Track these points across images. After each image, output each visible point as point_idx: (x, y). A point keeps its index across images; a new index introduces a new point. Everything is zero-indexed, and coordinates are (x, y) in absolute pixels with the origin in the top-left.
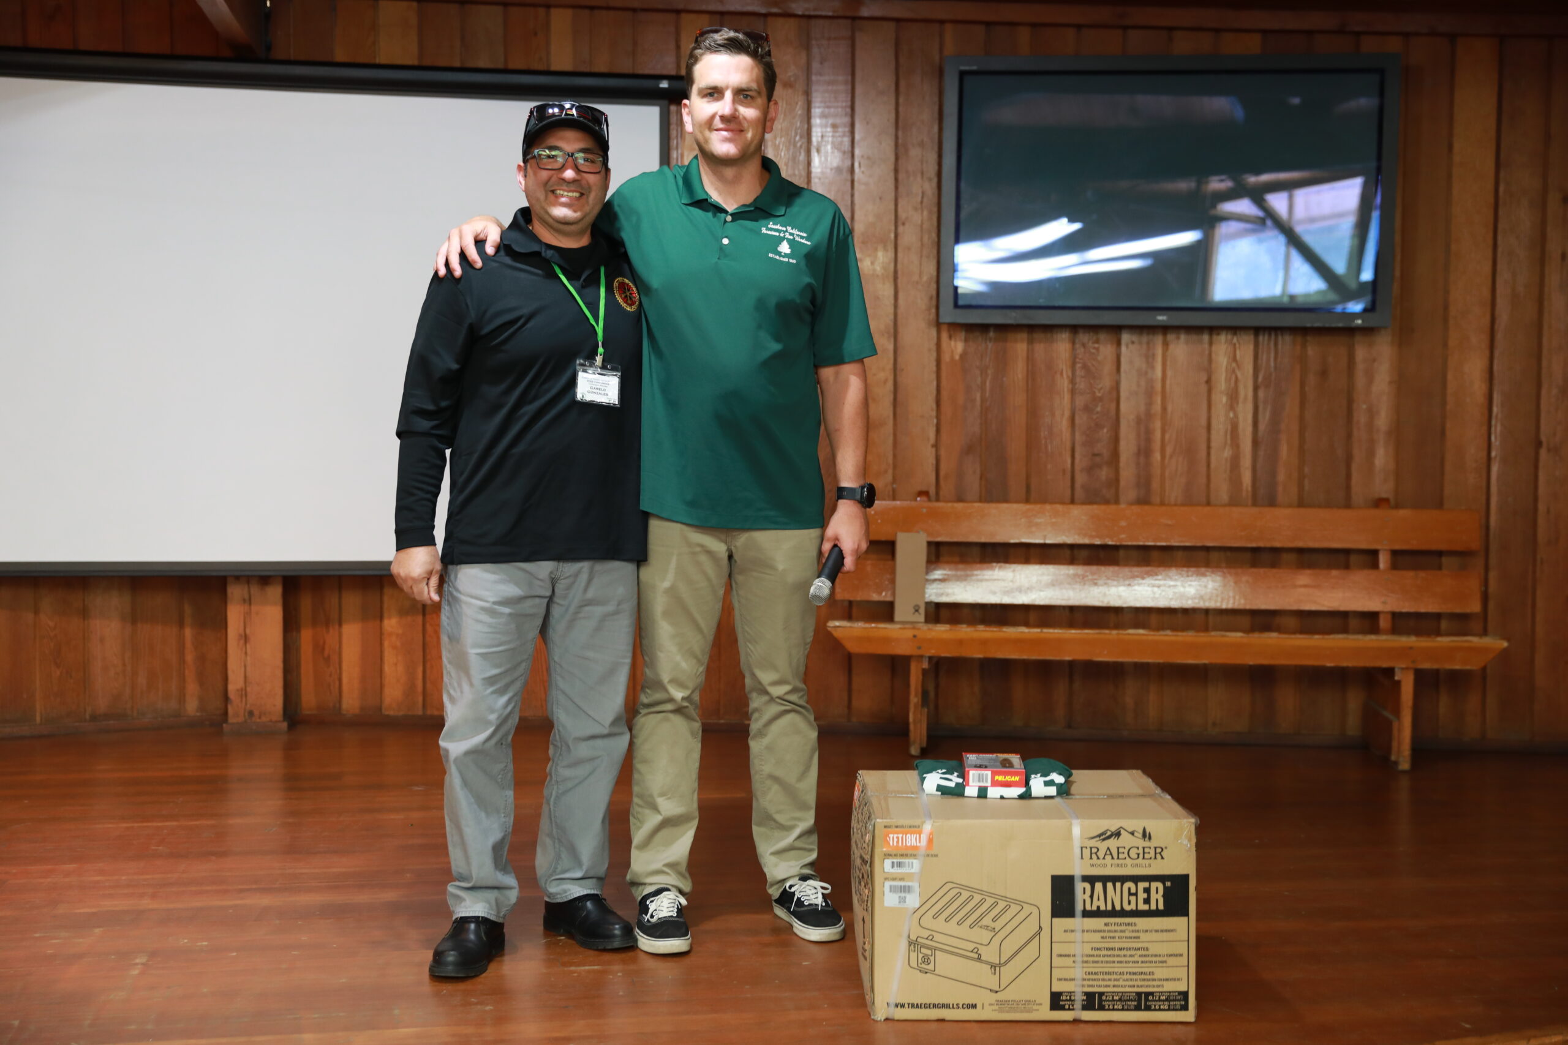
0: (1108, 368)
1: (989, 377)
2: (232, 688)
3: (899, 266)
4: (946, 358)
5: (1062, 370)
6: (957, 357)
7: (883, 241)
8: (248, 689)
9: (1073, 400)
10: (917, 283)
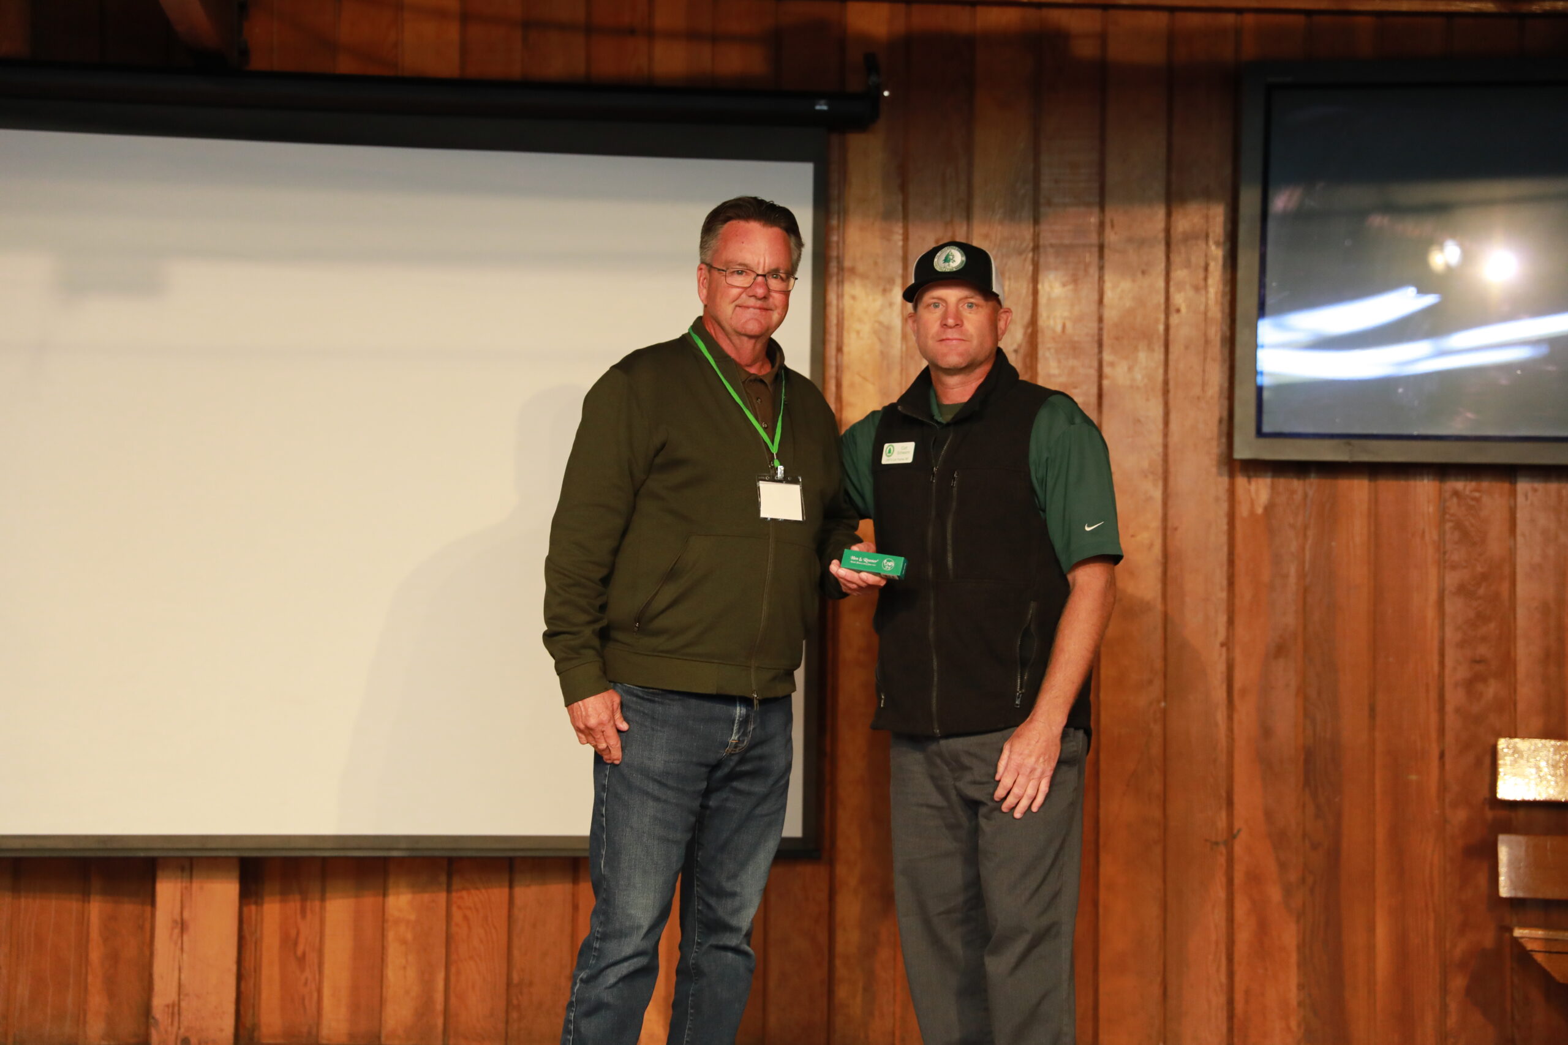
0: (1496, 529)
1: (1310, 542)
2: (160, 1002)
3: (1171, 374)
4: (1243, 511)
5: (1424, 532)
6: (1260, 511)
7: (1146, 336)
8: (183, 1004)
9: (1441, 579)
10: (1199, 398)
